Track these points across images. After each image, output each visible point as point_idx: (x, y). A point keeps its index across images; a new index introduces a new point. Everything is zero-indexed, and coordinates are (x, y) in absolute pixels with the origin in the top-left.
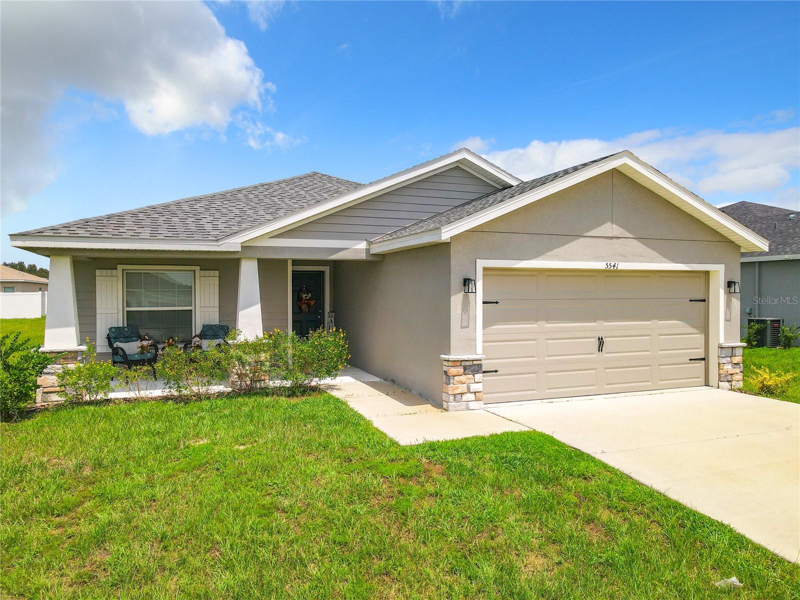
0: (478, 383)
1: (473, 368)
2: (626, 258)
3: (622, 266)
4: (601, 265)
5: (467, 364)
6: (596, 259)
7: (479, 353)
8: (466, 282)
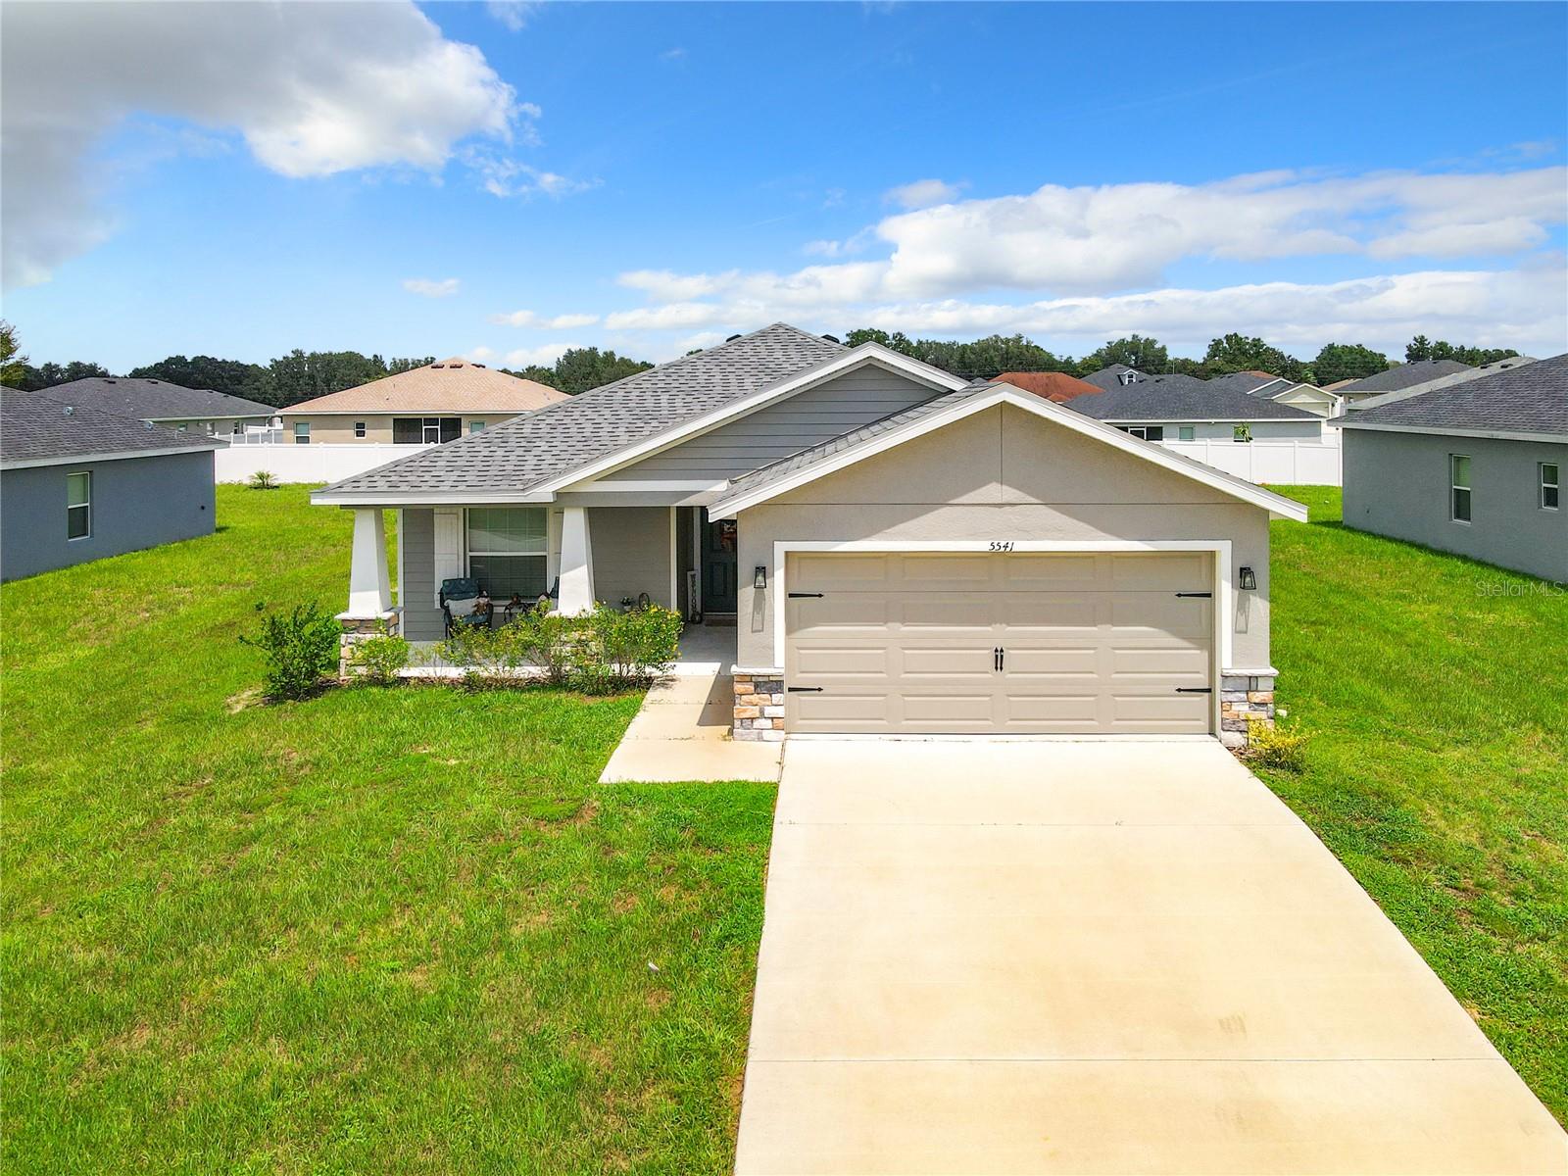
0: (777, 705)
1: (769, 685)
2: (1027, 534)
3: (1021, 546)
4: (984, 546)
5: (760, 679)
6: (974, 536)
7: (778, 666)
8: (761, 570)
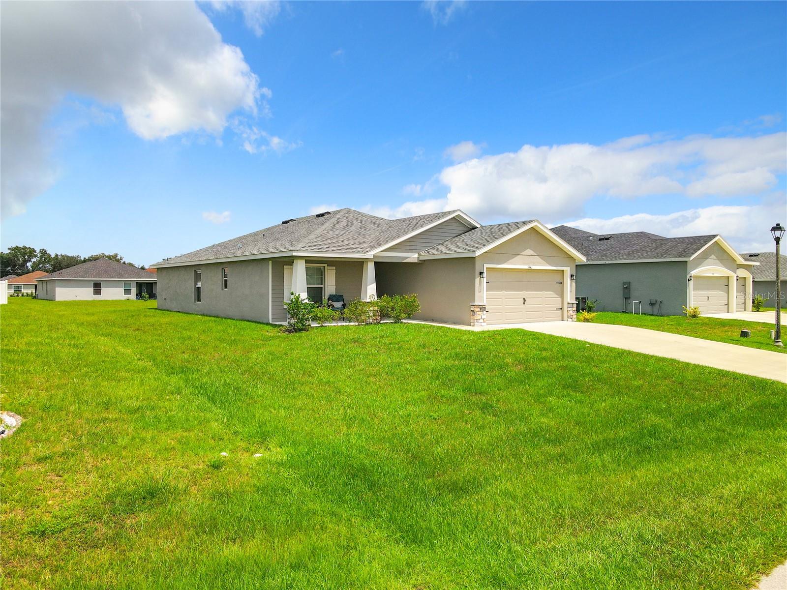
0: (484, 315)
1: (483, 308)
2: (534, 264)
3: (534, 267)
4: (526, 267)
5: (481, 307)
6: (524, 264)
7: (484, 302)
8: (481, 273)
